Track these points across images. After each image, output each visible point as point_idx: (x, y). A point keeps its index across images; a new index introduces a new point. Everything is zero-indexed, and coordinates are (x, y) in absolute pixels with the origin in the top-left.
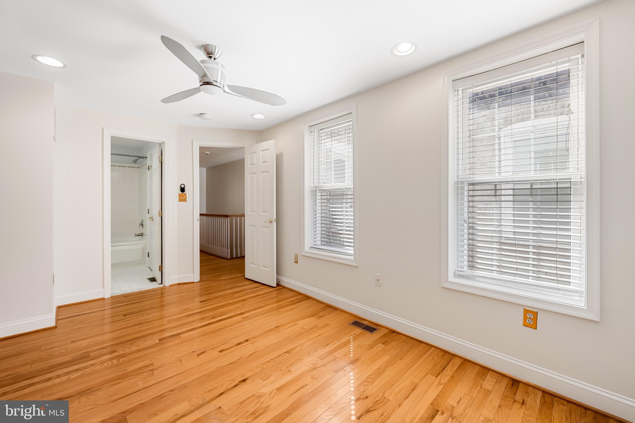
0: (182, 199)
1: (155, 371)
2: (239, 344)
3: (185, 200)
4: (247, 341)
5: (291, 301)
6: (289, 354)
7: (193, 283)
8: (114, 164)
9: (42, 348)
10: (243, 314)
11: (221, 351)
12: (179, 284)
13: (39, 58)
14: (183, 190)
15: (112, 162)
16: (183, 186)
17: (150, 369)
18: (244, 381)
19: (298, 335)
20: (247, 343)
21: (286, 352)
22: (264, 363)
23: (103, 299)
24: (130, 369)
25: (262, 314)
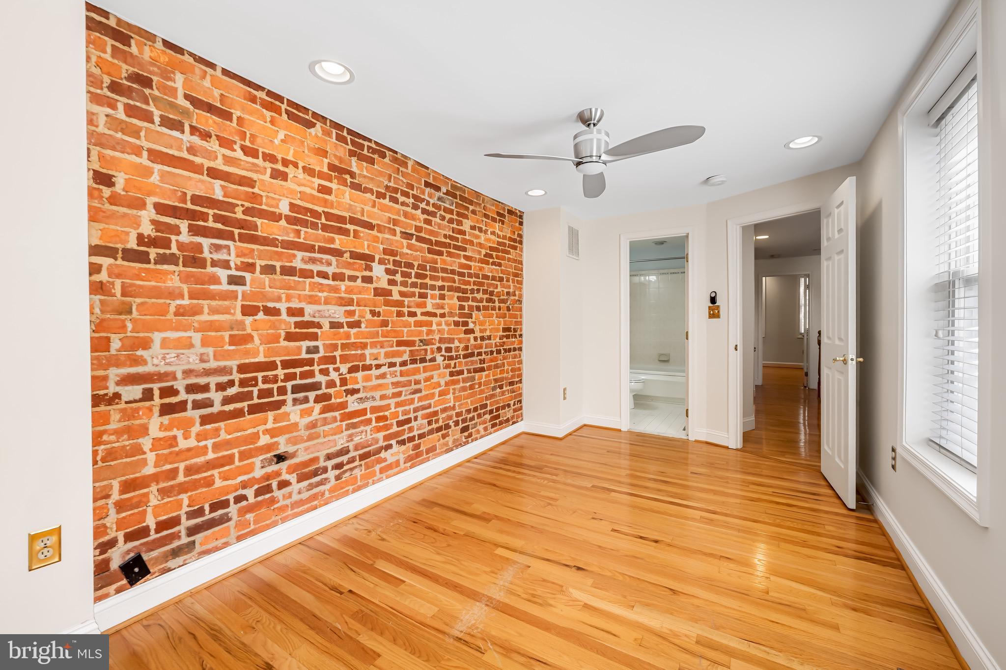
0: (714, 313)
1: (550, 506)
2: (641, 538)
3: (718, 316)
4: (656, 541)
5: (838, 547)
6: (672, 595)
7: (727, 448)
8: (633, 273)
9: (536, 450)
10: (714, 513)
11: (614, 530)
12: (707, 443)
13: (530, 193)
14: (713, 300)
15: (631, 271)
16: (713, 295)
17: (551, 502)
18: (579, 569)
19: (736, 590)
20: (654, 544)
21: (671, 589)
22: (626, 575)
23: (620, 430)
24: (543, 493)
25: (739, 531)
